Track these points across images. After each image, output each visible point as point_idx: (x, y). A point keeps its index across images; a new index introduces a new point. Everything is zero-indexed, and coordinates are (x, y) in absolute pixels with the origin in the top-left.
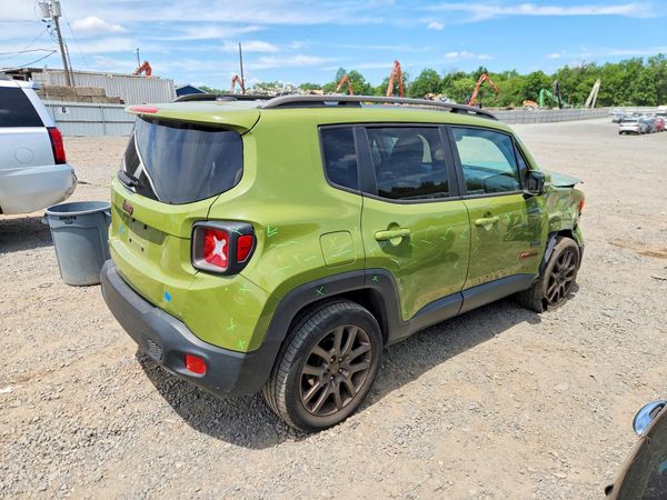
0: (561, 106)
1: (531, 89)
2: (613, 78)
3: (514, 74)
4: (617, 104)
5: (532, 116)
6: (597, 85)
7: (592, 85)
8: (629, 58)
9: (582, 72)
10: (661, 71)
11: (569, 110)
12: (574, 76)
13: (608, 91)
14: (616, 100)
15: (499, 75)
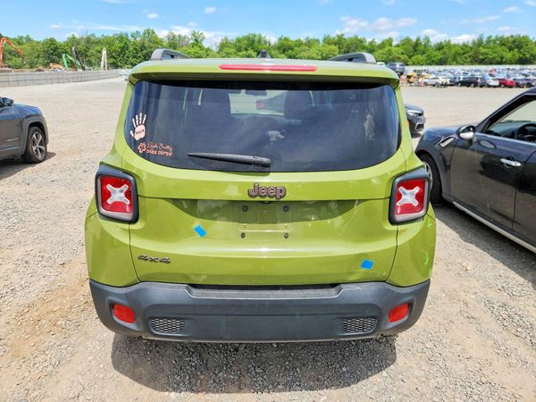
0: (83, 69)
1: (52, 54)
2: (113, 48)
3: (29, 39)
4: (121, 67)
5: (65, 76)
6: (104, 52)
7: (100, 52)
8: (119, 33)
9: (88, 41)
10: (143, 44)
11: (91, 72)
12: (83, 43)
13: (113, 57)
14: (119, 64)
15: (14, 39)
